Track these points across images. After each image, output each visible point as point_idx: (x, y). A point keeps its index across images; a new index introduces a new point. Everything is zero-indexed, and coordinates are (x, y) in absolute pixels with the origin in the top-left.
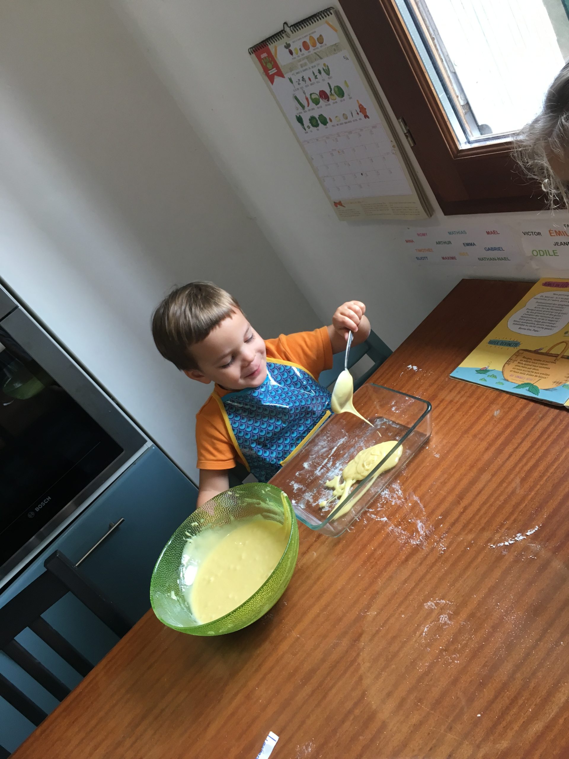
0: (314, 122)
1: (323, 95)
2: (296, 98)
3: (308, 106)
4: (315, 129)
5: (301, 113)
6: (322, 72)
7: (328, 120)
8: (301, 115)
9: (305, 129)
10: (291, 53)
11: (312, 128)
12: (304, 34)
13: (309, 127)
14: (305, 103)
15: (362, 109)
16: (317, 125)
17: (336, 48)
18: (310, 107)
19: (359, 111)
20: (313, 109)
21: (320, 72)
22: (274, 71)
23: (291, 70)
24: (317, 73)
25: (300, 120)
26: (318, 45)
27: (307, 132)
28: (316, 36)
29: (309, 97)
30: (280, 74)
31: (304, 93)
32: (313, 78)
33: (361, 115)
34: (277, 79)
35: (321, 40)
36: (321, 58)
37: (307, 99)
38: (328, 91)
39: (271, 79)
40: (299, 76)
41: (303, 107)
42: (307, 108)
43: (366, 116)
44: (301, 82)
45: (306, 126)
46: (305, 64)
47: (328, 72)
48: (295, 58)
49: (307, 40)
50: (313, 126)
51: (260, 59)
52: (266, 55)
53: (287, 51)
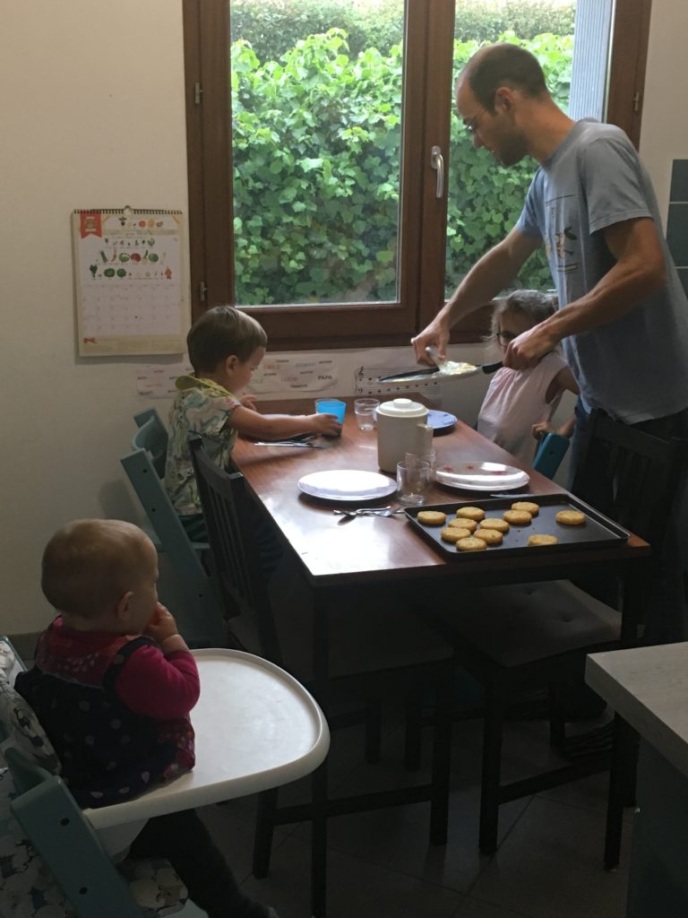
0: (109, 273)
1: (137, 257)
2: (103, 254)
3: (112, 261)
4: (107, 278)
5: (100, 264)
6: (146, 243)
7: (127, 274)
8: (98, 266)
9: (93, 276)
10: (123, 224)
11: (103, 277)
12: (146, 218)
13: (99, 275)
14: (110, 258)
15: (168, 273)
16: (112, 275)
17: (172, 232)
18: (115, 262)
19: (164, 272)
20: (116, 264)
21: (143, 242)
22: (94, 230)
23: (113, 234)
24: (140, 241)
25: (94, 269)
26: (155, 226)
27: (95, 279)
28: (156, 221)
29: (118, 254)
30: (98, 233)
31: (115, 252)
32: (133, 243)
33: (165, 276)
34: (91, 237)
35: (159, 225)
36: (151, 234)
37: (115, 256)
38: (142, 255)
39: (84, 235)
40: (119, 240)
42: (109, 262)
43: (169, 277)
44: (118, 244)
45: (96, 275)
46: (133, 234)
47: (151, 244)
48: (124, 228)
49: (147, 221)
50: (106, 275)
51: (83, 219)
52: (92, 218)
53: (120, 222)
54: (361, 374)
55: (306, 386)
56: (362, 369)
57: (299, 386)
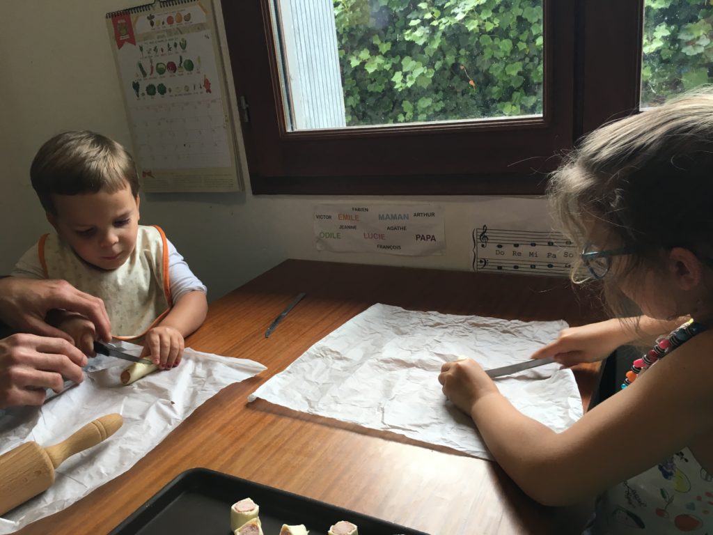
0: (151, 90)
2: (140, 66)
3: (151, 74)
4: (150, 97)
5: (141, 80)
6: (179, 46)
7: (167, 90)
8: (140, 83)
9: (138, 96)
11: (147, 96)
12: (172, 10)
13: (143, 94)
14: (148, 70)
15: (207, 84)
16: (154, 94)
18: (153, 75)
19: (202, 84)
20: (155, 78)
21: (175, 45)
22: (127, 37)
23: (146, 39)
24: (172, 45)
25: (136, 86)
26: (183, 22)
27: (140, 99)
28: (184, 14)
29: (155, 66)
31: (151, 62)
32: (166, 49)
33: (204, 89)
34: (127, 46)
35: (188, 18)
36: (181, 33)
37: (152, 68)
38: (177, 64)
39: (120, 45)
40: (152, 46)
41: (144, 74)
42: (148, 76)
43: (209, 91)
44: (153, 52)
45: (140, 93)
46: (164, 36)
47: (184, 46)
48: (154, 29)
49: (174, 16)
50: (148, 93)
51: (115, 24)
52: (124, 21)
53: (149, 22)
54: (483, 236)
55: (399, 247)
56: (485, 229)
57: (389, 247)
